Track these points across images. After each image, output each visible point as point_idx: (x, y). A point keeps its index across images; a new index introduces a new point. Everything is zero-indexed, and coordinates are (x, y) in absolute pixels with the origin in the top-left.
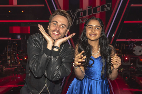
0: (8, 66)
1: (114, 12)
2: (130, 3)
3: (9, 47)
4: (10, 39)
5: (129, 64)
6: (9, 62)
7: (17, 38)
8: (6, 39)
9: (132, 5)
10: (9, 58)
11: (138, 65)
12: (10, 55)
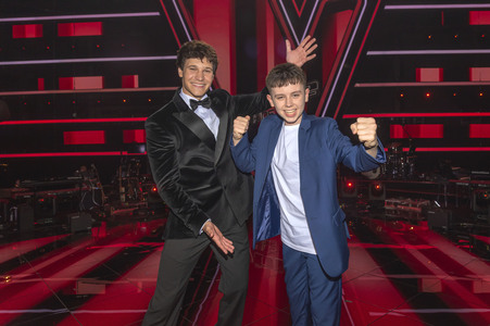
0: (120, 206)
1: (322, 100)
2: (354, 81)
3: (123, 170)
4: (125, 153)
5: (354, 195)
6: (123, 197)
7: (139, 152)
8: (118, 153)
9: (358, 85)
10: (123, 190)
11: (372, 198)
12: (124, 184)
